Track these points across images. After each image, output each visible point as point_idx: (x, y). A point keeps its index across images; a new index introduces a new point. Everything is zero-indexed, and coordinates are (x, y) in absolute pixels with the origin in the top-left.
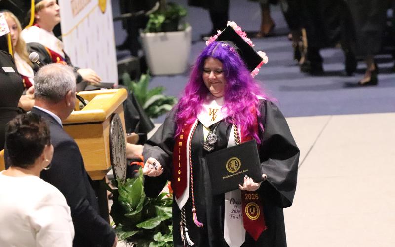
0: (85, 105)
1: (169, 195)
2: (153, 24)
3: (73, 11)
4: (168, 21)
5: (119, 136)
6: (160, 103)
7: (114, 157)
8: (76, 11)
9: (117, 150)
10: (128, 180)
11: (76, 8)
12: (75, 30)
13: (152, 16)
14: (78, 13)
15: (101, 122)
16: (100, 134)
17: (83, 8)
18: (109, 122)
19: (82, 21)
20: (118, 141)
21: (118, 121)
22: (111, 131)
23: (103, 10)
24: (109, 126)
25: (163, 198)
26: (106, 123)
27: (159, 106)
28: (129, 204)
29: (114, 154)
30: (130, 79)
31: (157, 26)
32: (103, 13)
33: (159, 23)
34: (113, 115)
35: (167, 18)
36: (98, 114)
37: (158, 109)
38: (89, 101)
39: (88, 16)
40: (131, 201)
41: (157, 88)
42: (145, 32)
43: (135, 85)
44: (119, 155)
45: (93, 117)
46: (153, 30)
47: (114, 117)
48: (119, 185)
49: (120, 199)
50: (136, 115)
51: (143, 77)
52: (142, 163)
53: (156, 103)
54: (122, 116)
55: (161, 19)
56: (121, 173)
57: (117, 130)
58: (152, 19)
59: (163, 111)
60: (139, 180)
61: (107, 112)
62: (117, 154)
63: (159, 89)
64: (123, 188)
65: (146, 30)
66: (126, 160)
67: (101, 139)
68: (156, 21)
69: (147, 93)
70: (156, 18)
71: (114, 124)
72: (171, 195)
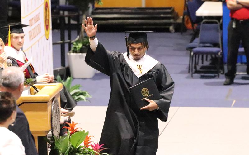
0: (38, 92)
1: (84, 147)
2: (75, 48)
3: (30, 37)
4: (84, 47)
5: (56, 111)
6: (77, 94)
7: (53, 123)
8: (31, 38)
9: (55, 120)
10: (60, 137)
11: (32, 36)
12: (31, 48)
13: (75, 43)
14: (33, 39)
15: (47, 102)
16: (45, 110)
17: (36, 36)
18: (51, 103)
19: (35, 44)
20: (56, 114)
21: (56, 102)
22: (52, 108)
23: (47, 38)
24: (51, 105)
25: (81, 149)
26: (50, 103)
27: (77, 96)
28: (60, 151)
29: (53, 121)
30: (60, 79)
31: (78, 49)
32: (47, 40)
33: (78, 48)
34: (54, 98)
35: (83, 45)
36: (45, 98)
37: (76, 98)
38: (40, 90)
39: (38, 41)
40: (62, 150)
41: (76, 86)
42: (70, 53)
43: (63, 83)
44: (56, 122)
45: (42, 99)
46: (75, 51)
47: (54, 100)
48: (55, 140)
49: (55, 148)
50: (65, 100)
51: (69, 78)
52: (69, 127)
53: (75, 94)
54: (59, 100)
55: (80, 45)
56: (56, 133)
57: (55, 107)
58: (75, 45)
59: (79, 99)
60: (68, 137)
61: (50, 97)
62: (55, 121)
63: (78, 86)
64: (57, 141)
65: (71, 51)
66: (60, 125)
67: (46, 112)
68: (77, 47)
69: (70, 88)
70: (77, 45)
71: (54, 104)
72: (85, 148)
